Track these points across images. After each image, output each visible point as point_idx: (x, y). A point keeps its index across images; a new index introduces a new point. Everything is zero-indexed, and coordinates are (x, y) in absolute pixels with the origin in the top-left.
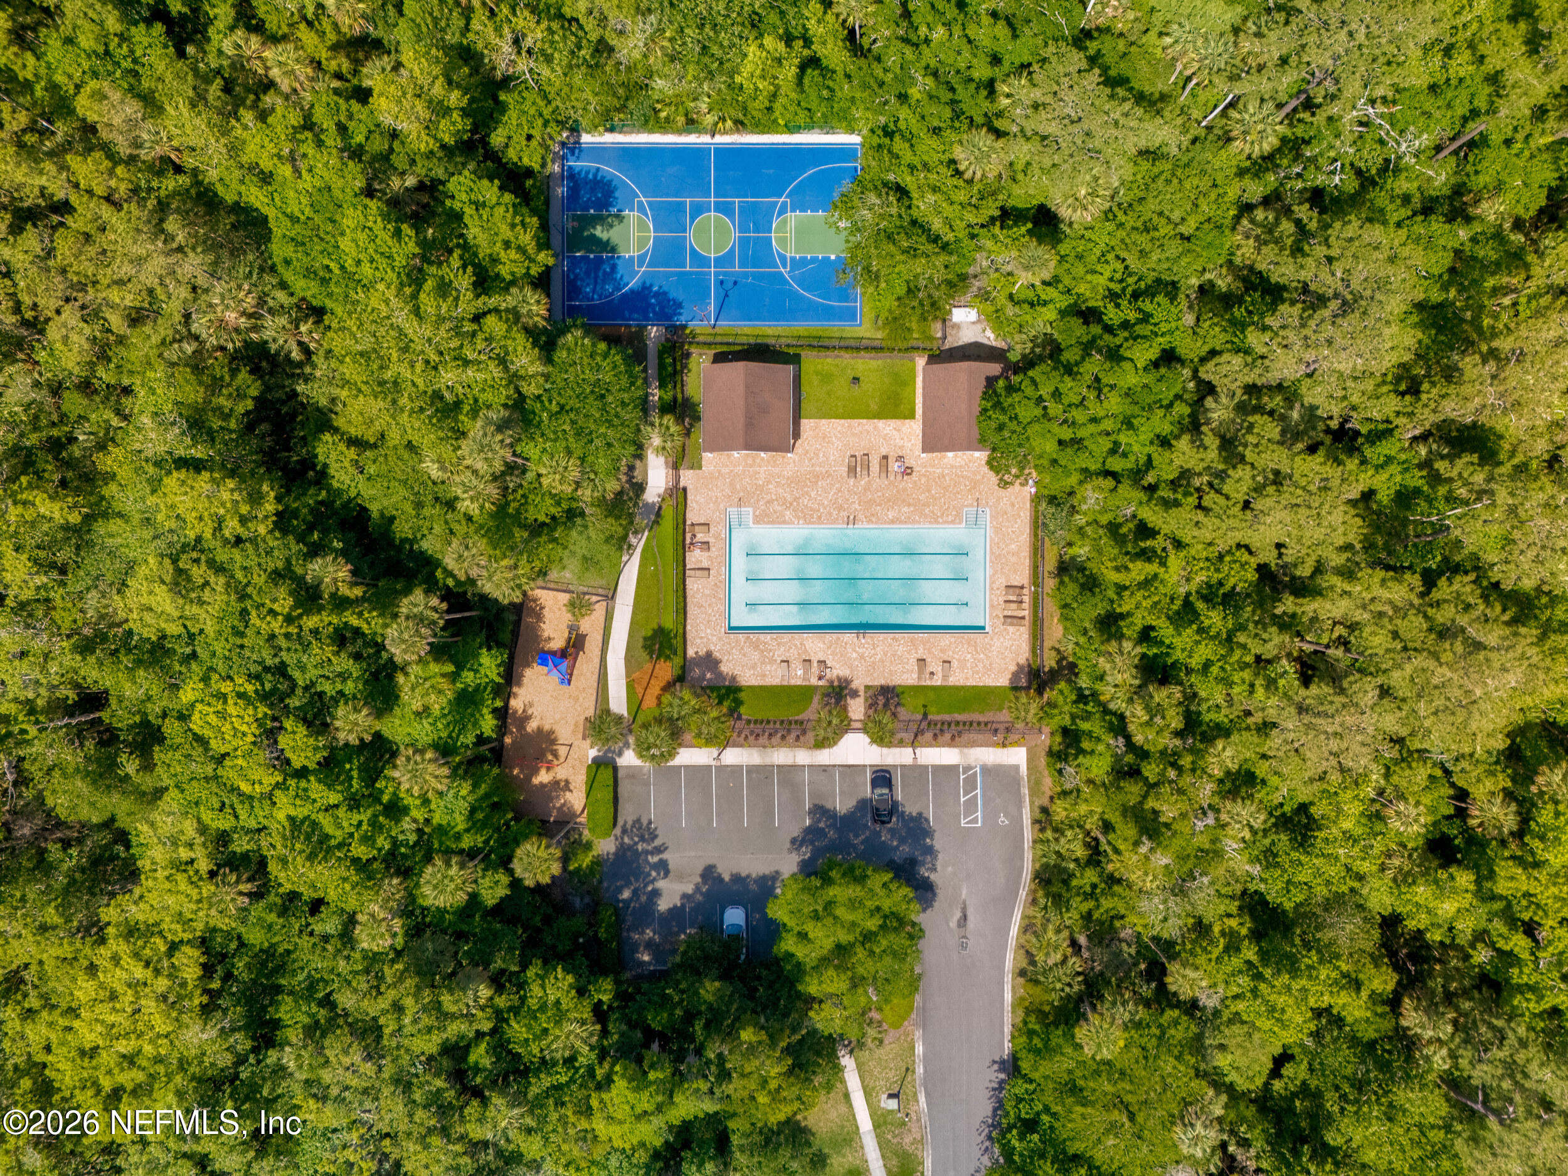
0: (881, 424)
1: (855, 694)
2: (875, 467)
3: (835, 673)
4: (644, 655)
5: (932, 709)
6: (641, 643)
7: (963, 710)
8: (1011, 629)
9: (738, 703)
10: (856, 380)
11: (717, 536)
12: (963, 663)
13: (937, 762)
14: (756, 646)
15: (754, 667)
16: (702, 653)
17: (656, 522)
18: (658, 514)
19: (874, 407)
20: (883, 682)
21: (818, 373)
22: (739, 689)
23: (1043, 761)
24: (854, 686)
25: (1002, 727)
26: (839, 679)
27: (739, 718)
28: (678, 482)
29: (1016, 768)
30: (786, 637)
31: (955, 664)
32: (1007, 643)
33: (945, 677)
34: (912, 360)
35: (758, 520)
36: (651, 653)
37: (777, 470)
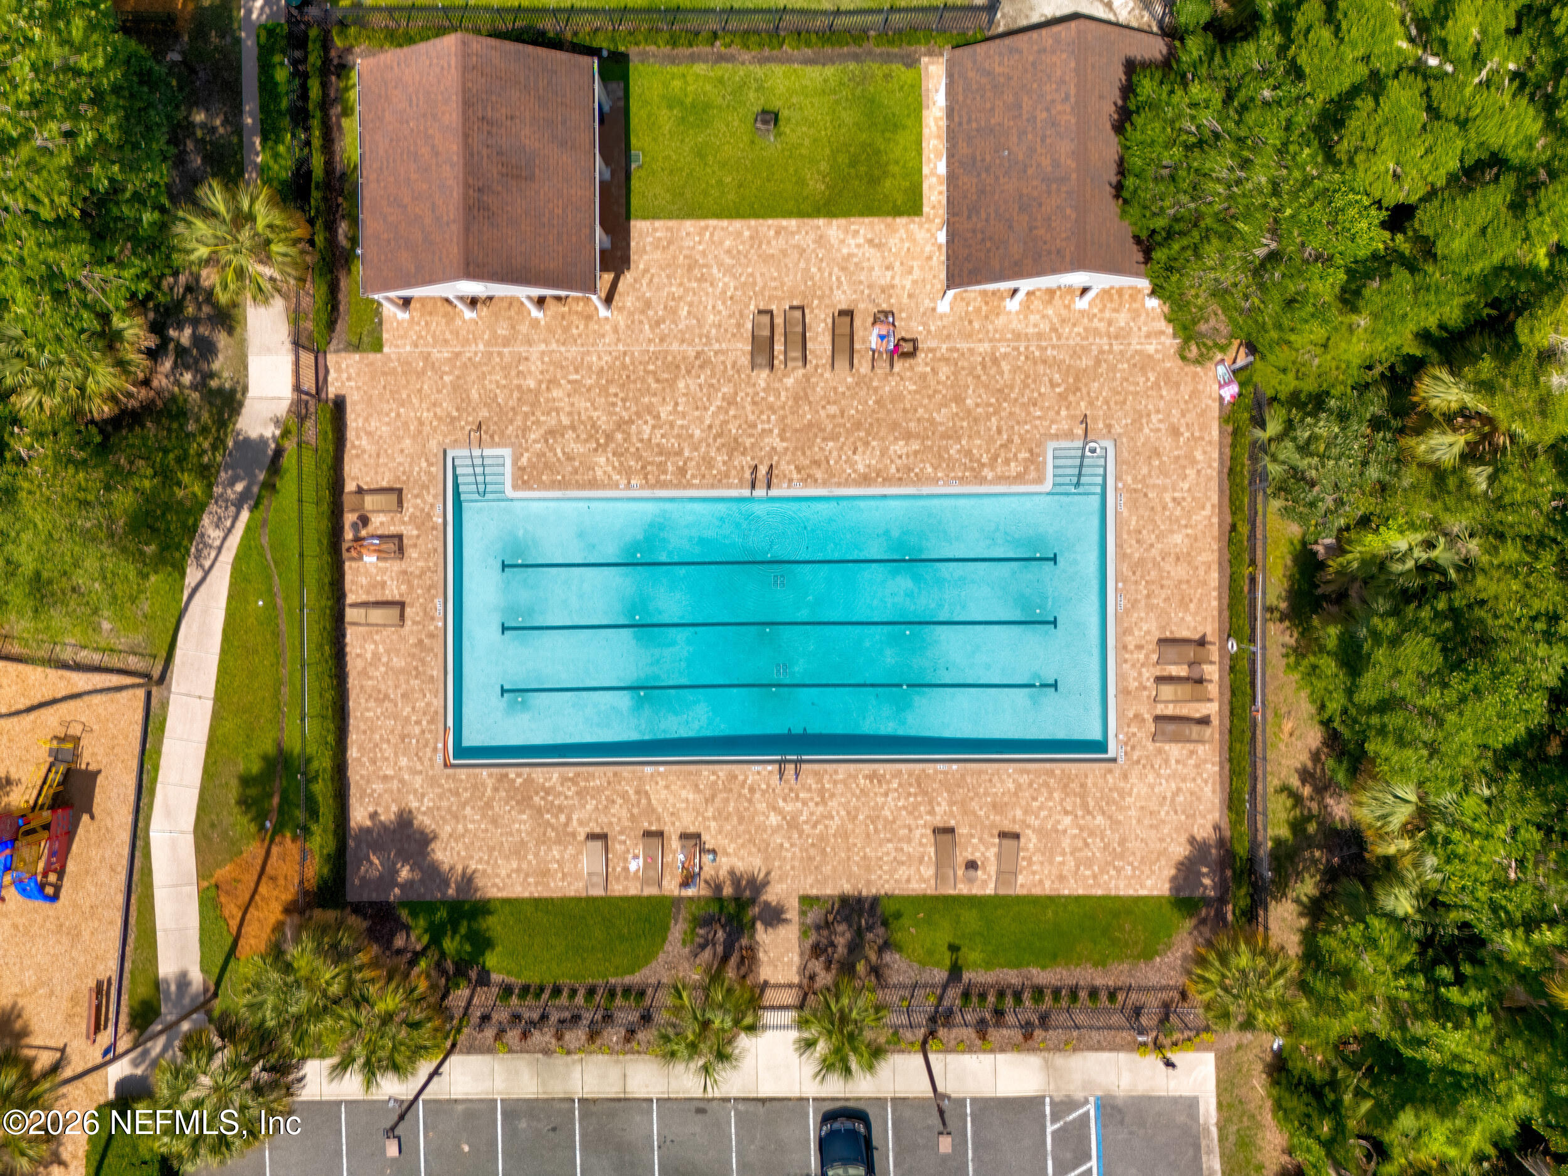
0: (833, 229)
1: (774, 916)
2: (820, 341)
3: (725, 864)
4: (240, 823)
5: (972, 955)
6: (233, 793)
7: (1052, 958)
8: (1174, 750)
9: (482, 943)
10: (770, 118)
11: (422, 521)
12: (1050, 836)
13: (987, 1092)
14: (523, 798)
15: (519, 850)
16: (388, 815)
17: (270, 486)
18: (275, 464)
19: (816, 186)
20: (847, 888)
21: (672, 102)
22: (482, 908)
23: (1258, 1085)
24: (771, 895)
25: (1153, 1002)
26: (735, 878)
27: (484, 980)
28: (321, 382)
29: (1191, 1104)
30: (599, 776)
31: (1030, 840)
32: (1166, 788)
33: (1006, 873)
34: (911, 62)
35: (525, 478)
36: (260, 818)
37: (573, 350)
